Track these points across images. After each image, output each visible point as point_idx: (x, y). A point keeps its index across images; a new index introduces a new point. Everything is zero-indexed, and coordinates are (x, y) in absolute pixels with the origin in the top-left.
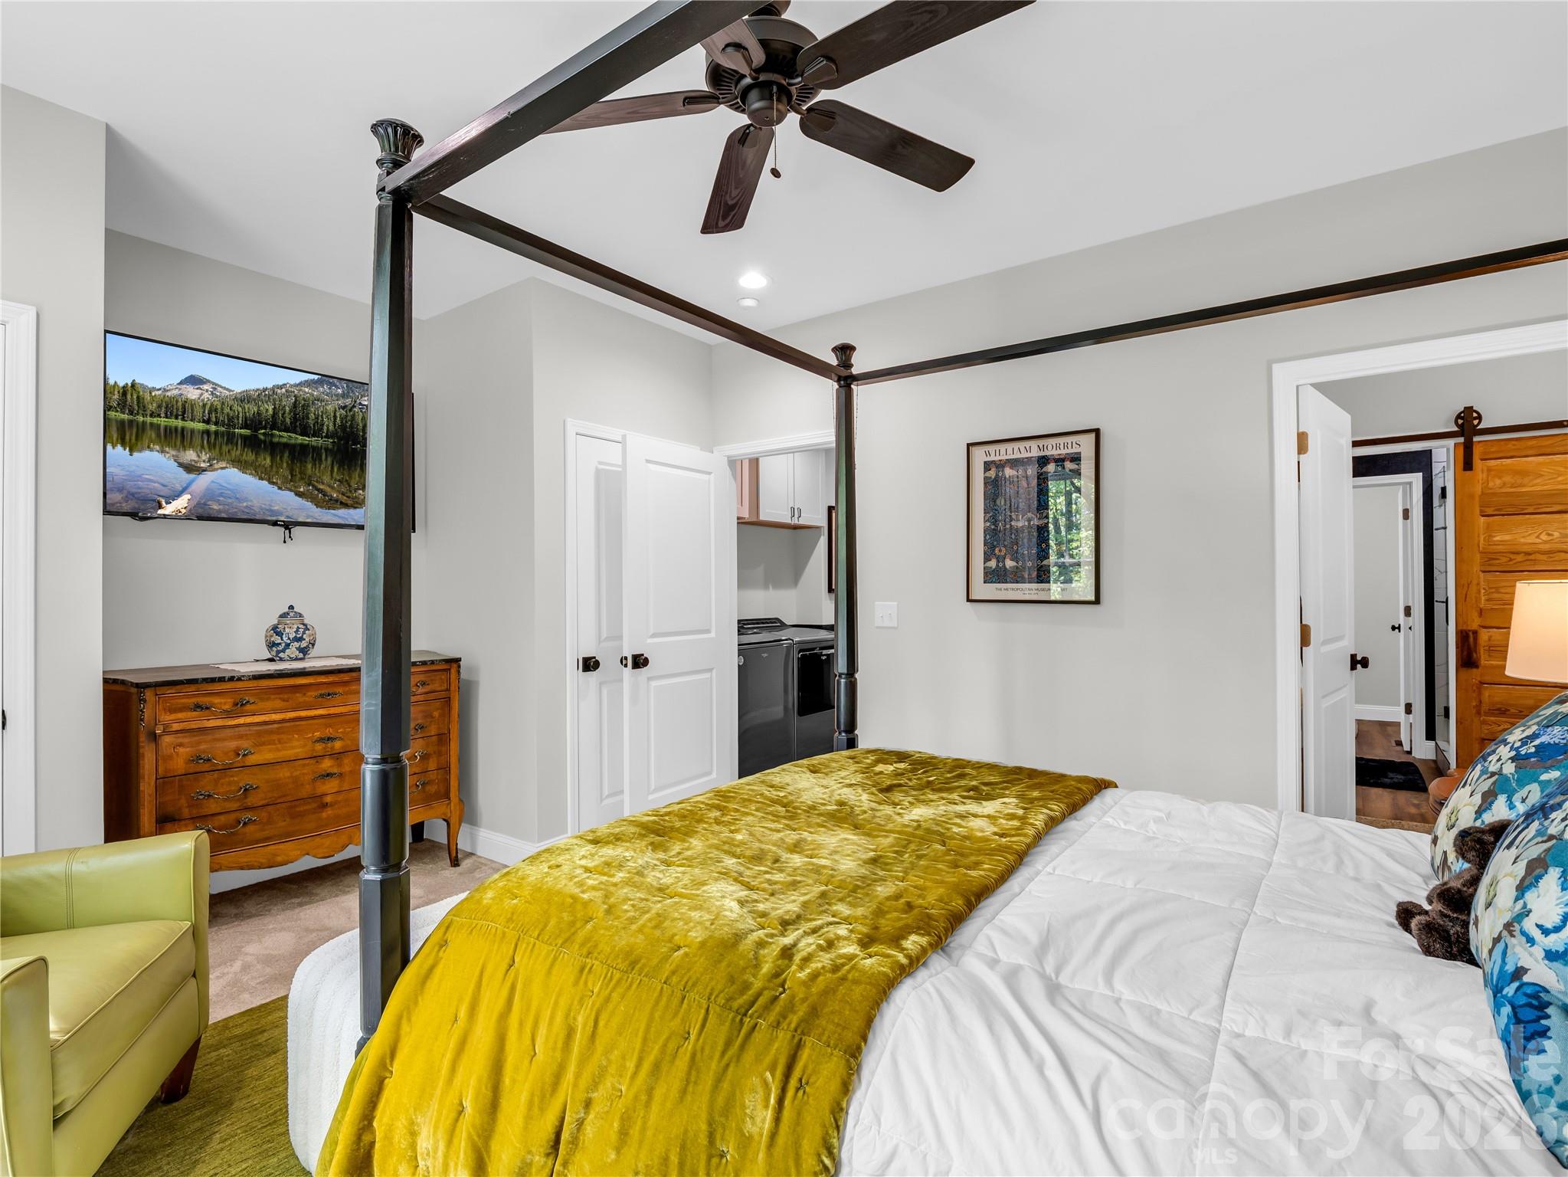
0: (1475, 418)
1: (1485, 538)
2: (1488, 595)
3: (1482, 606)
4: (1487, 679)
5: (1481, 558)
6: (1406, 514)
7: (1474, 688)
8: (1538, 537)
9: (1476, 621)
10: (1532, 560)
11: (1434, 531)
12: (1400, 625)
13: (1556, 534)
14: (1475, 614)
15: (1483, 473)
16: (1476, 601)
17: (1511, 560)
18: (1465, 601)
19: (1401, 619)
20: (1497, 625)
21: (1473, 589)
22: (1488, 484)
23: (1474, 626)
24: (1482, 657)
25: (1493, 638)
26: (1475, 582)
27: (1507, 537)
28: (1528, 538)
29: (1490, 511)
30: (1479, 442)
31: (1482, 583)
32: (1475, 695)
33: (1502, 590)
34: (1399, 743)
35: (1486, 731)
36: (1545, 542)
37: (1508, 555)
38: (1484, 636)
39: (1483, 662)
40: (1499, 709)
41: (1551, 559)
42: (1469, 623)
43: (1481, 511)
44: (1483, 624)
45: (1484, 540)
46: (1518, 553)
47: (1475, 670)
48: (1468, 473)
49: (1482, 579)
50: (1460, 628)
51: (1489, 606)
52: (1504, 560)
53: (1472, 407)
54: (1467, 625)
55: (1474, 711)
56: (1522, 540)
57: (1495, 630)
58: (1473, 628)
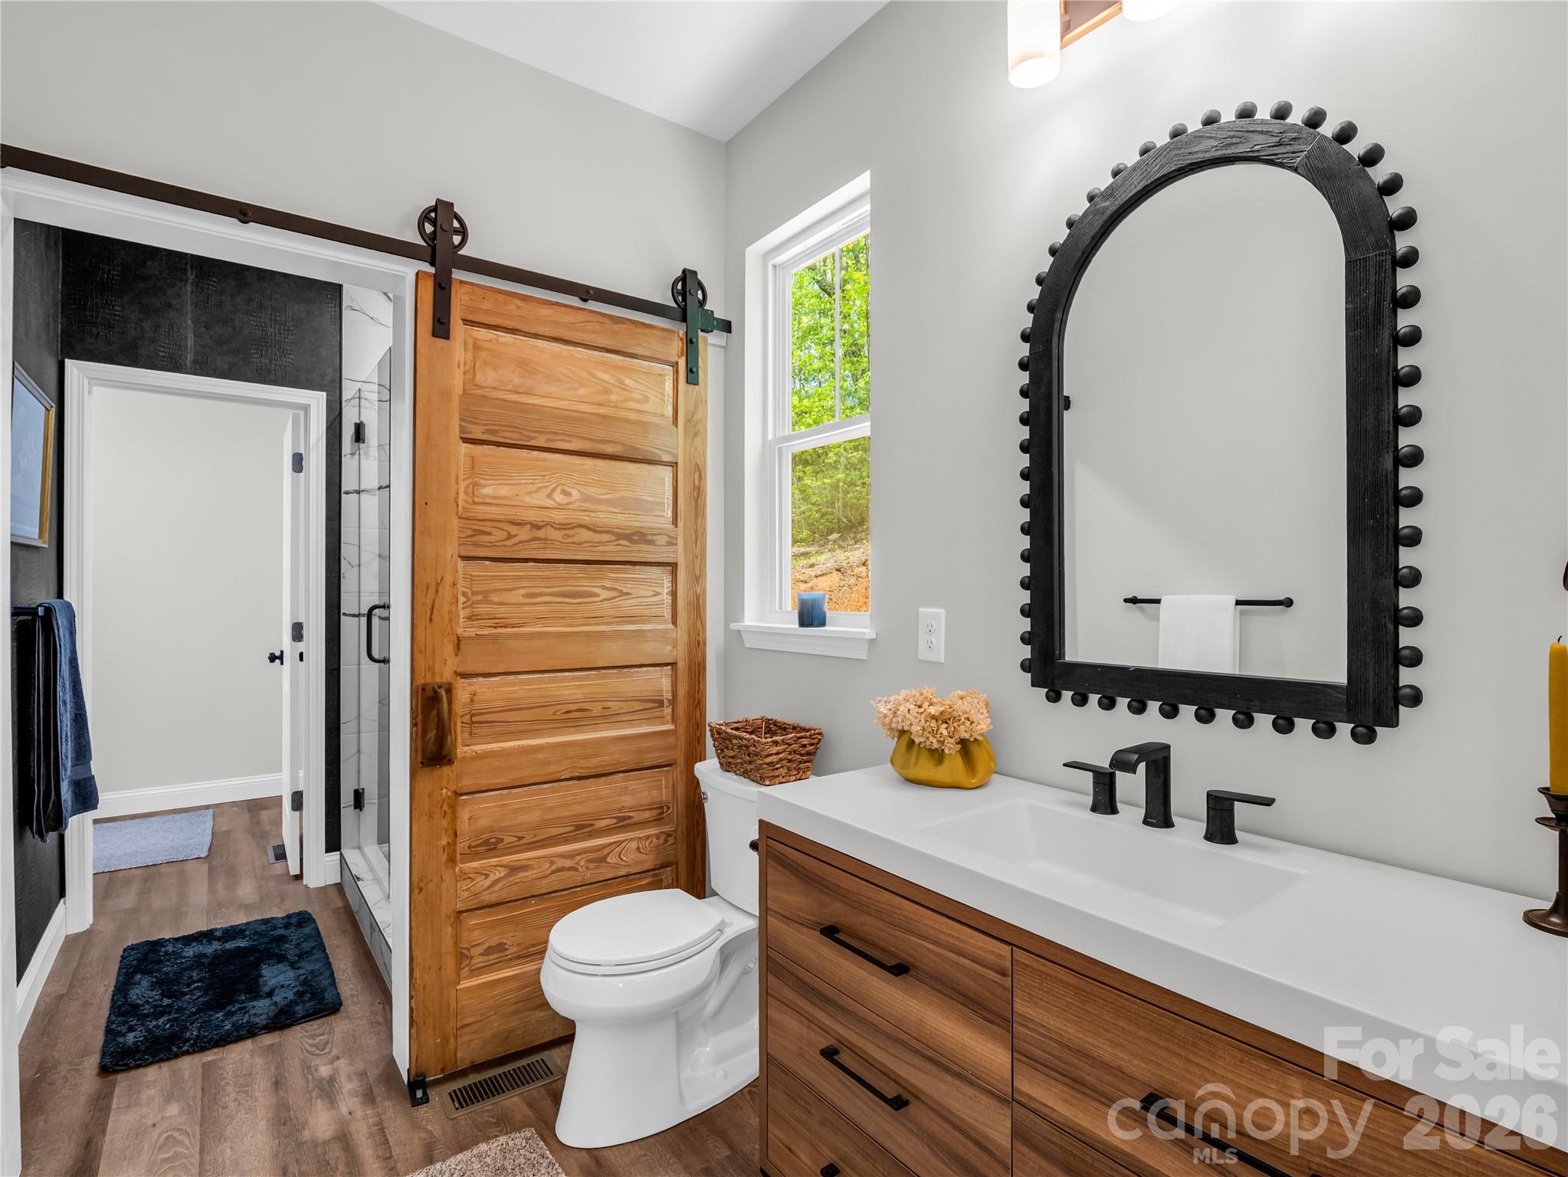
0: (456, 232)
1: (467, 488)
2: (471, 606)
3: (460, 631)
4: (467, 783)
5: (462, 529)
6: (298, 463)
7: (445, 808)
8: (549, 496)
9: (449, 663)
10: (540, 539)
11: (343, 496)
12: (282, 652)
13: (575, 494)
14: (449, 649)
15: (466, 349)
16: (450, 620)
17: (510, 536)
18: (431, 620)
19: (286, 643)
20: (486, 671)
21: (446, 592)
22: (474, 375)
23: (446, 675)
24: (459, 740)
25: (477, 698)
26: (448, 579)
27: (504, 491)
28: (535, 495)
29: (477, 433)
30: (461, 282)
31: (461, 582)
32: (445, 823)
33: (495, 598)
34: (281, 855)
35: (466, 894)
36: (560, 507)
37: (506, 527)
38: (463, 691)
39: (461, 751)
40: (486, 843)
41: (569, 540)
42: (437, 670)
43: (462, 430)
44: (460, 670)
45: (466, 493)
46: (520, 524)
47: (446, 770)
48: (441, 342)
49: (460, 574)
50: (420, 681)
51: (471, 632)
52: (499, 535)
53: (452, 204)
54: (434, 674)
55: (444, 858)
56: (527, 500)
57: (481, 679)
58: (444, 680)
